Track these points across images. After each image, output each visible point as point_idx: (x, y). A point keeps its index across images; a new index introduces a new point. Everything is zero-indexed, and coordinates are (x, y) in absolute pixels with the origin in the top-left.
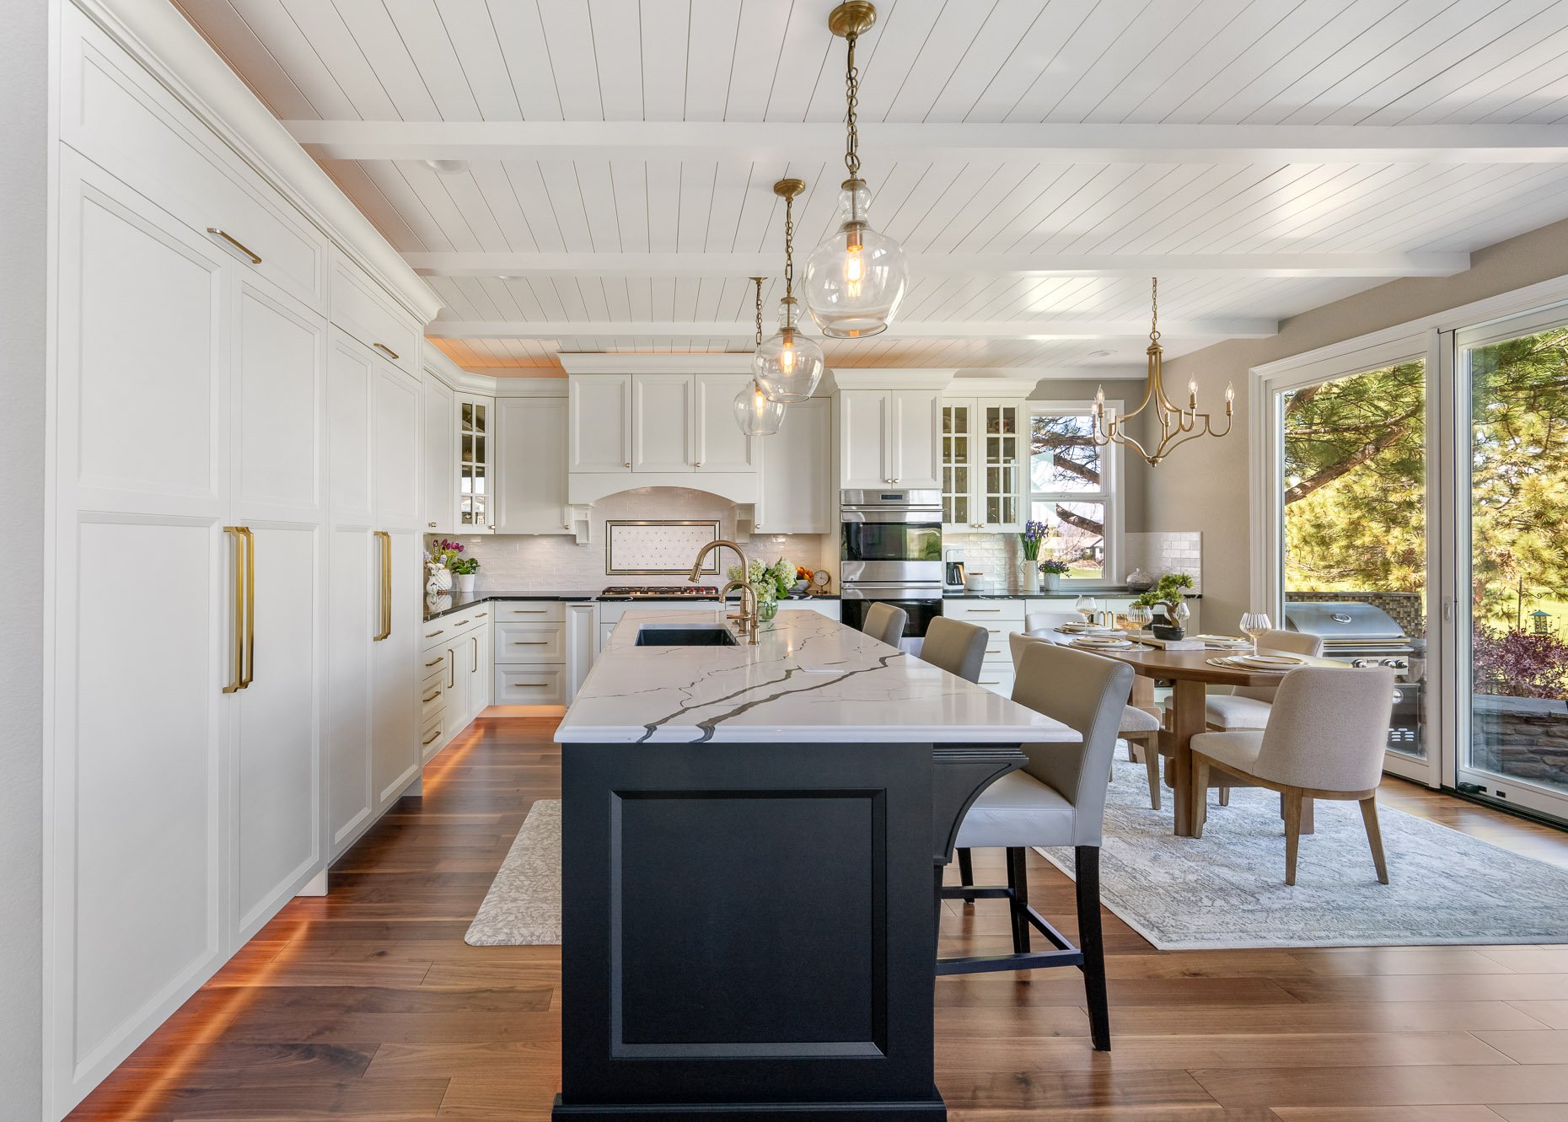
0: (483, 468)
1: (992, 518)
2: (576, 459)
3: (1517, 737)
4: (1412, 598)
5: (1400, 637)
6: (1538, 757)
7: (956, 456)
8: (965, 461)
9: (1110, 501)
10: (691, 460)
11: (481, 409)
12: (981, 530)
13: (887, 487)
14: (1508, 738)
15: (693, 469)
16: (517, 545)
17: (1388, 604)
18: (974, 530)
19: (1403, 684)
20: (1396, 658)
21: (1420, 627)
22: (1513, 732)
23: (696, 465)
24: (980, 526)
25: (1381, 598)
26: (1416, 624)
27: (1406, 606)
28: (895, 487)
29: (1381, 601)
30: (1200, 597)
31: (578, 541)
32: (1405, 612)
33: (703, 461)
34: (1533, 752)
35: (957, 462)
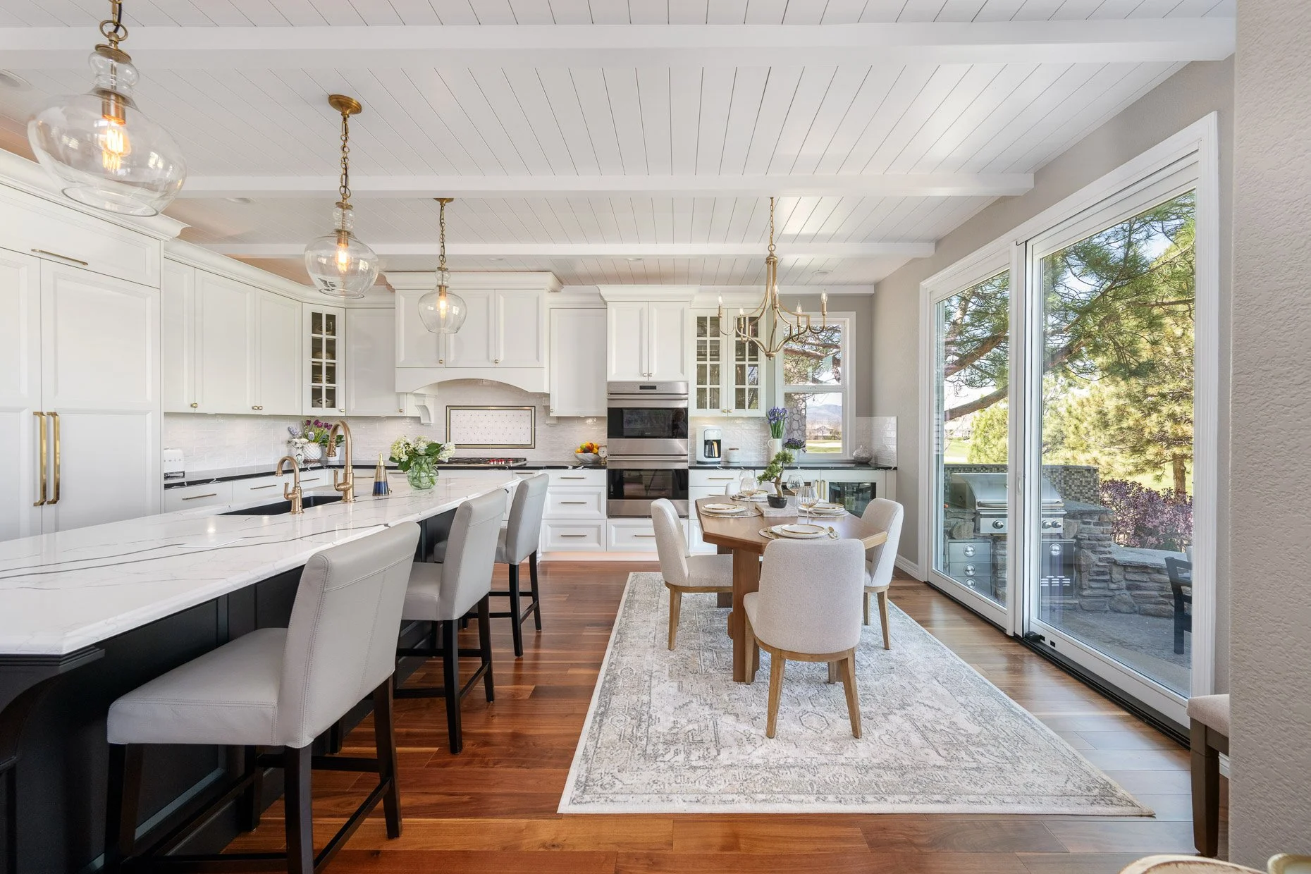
0: (334, 364)
1: (740, 404)
2: (401, 357)
3: (1151, 584)
4: (1092, 470)
5: (1057, 502)
6: (1166, 600)
7: (710, 355)
8: (718, 360)
9: (846, 392)
10: (492, 358)
11: (331, 318)
12: (730, 415)
13: (645, 379)
14: (1144, 584)
15: (493, 365)
16: (377, 425)
17: (1073, 474)
18: (725, 415)
19: (1062, 540)
20: (1053, 520)
21: (1097, 493)
22: (1149, 580)
23: (496, 362)
24: (728, 411)
25: (1068, 470)
26: (1094, 491)
27: (1087, 477)
28: (651, 379)
29: (1068, 472)
30: (896, 468)
31: (422, 422)
32: (1086, 482)
33: (501, 358)
34: (1162, 596)
35: (711, 360)
